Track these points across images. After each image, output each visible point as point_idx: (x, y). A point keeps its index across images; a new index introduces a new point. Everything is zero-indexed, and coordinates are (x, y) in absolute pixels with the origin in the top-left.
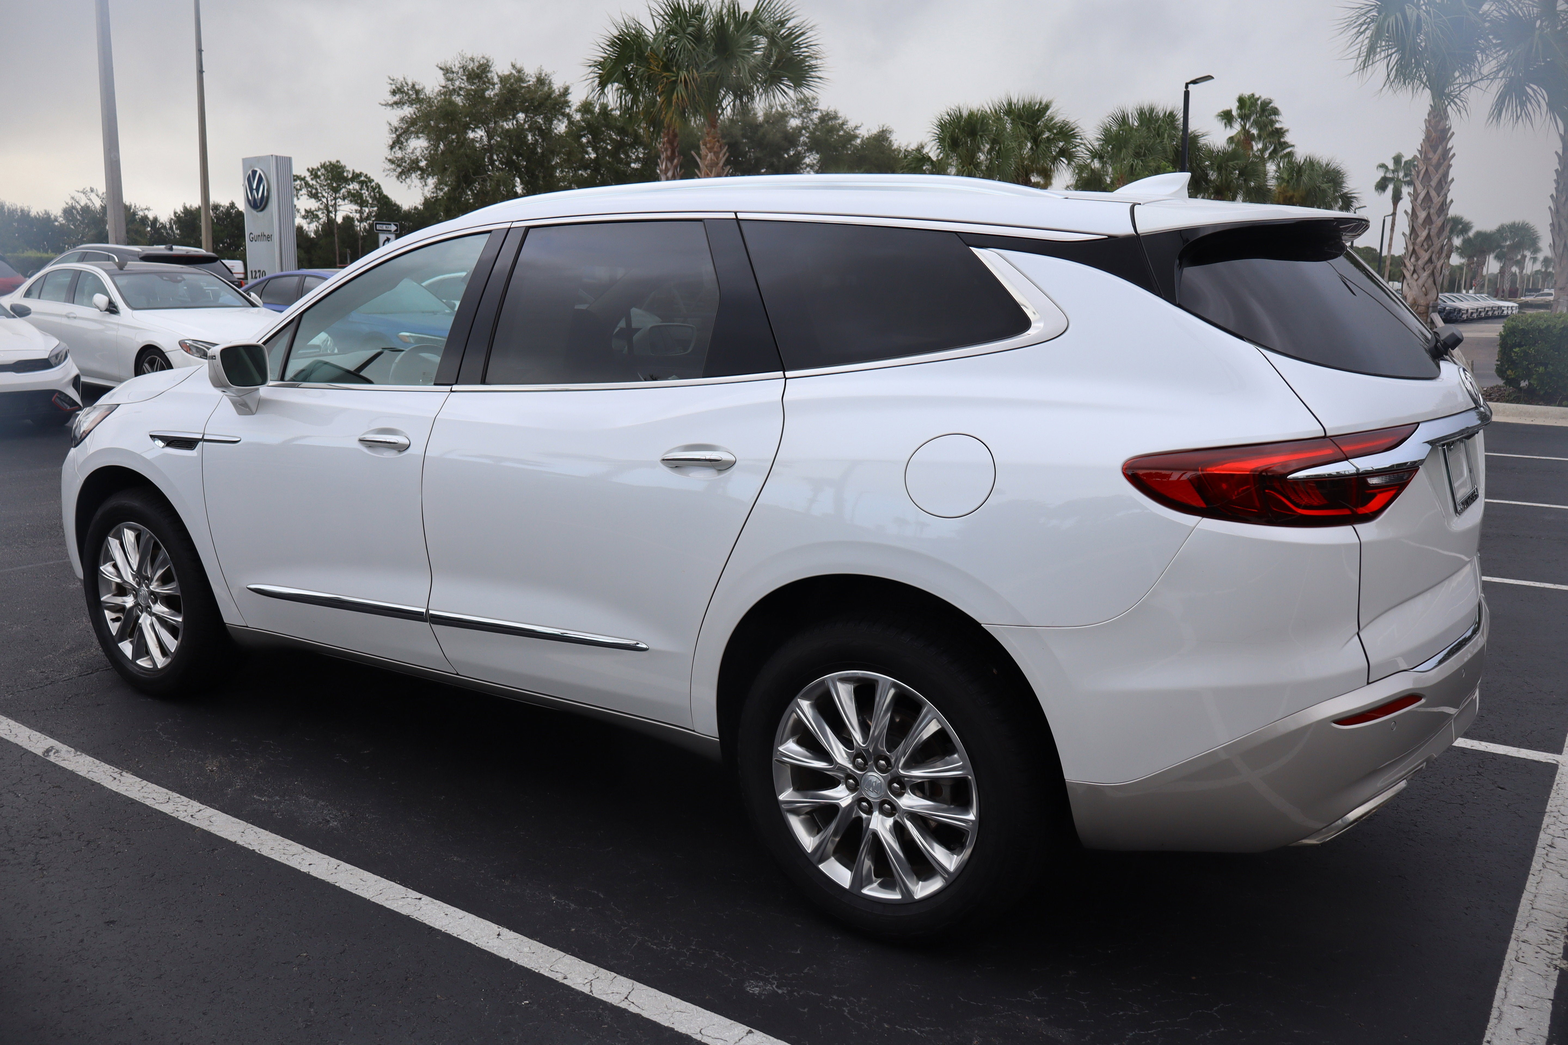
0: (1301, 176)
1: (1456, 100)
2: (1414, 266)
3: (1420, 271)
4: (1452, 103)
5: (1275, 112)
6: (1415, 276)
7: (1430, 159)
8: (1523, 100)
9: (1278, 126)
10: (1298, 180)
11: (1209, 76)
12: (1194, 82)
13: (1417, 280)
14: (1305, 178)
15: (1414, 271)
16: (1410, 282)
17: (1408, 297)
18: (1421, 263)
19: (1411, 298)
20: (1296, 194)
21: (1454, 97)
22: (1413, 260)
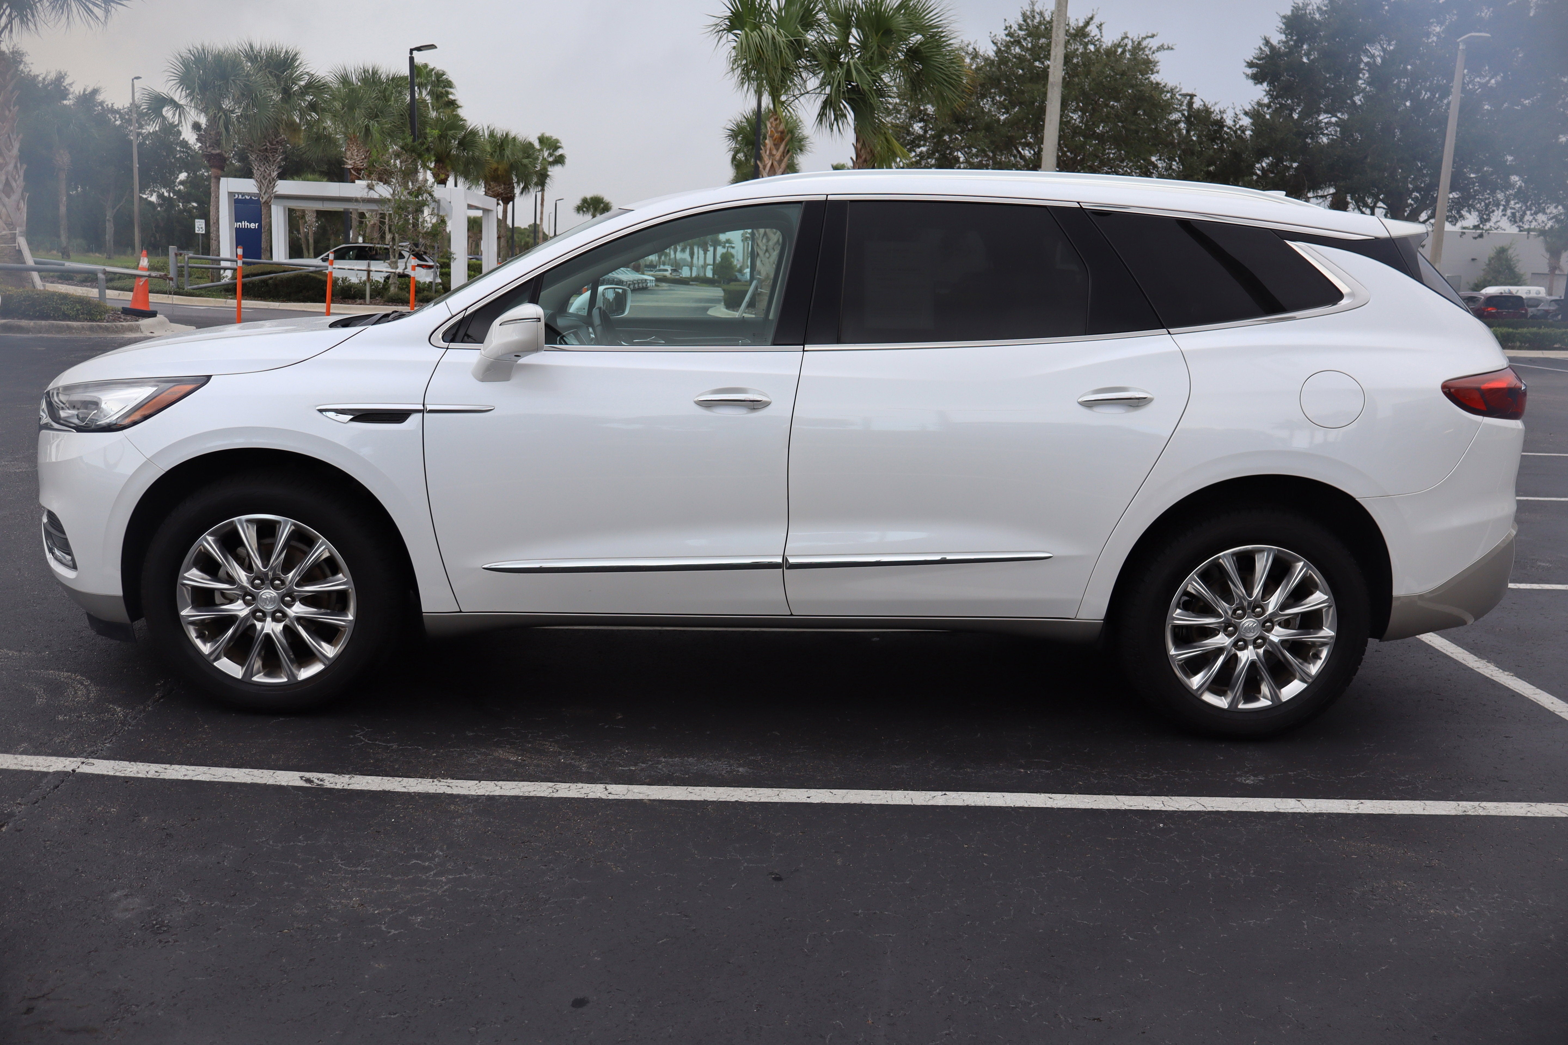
0: (504, 149)
1: (789, 108)
2: (767, 246)
3: (771, 251)
4: (786, 110)
5: (449, 84)
6: (767, 254)
7: (773, 155)
8: (840, 116)
9: (451, 97)
10: (502, 155)
11: (433, 45)
12: (419, 49)
13: (768, 258)
14: (508, 152)
15: (767, 251)
16: (763, 259)
17: (762, 272)
18: (771, 243)
19: (765, 273)
20: (500, 167)
21: (788, 105)
22: (764, 241)
